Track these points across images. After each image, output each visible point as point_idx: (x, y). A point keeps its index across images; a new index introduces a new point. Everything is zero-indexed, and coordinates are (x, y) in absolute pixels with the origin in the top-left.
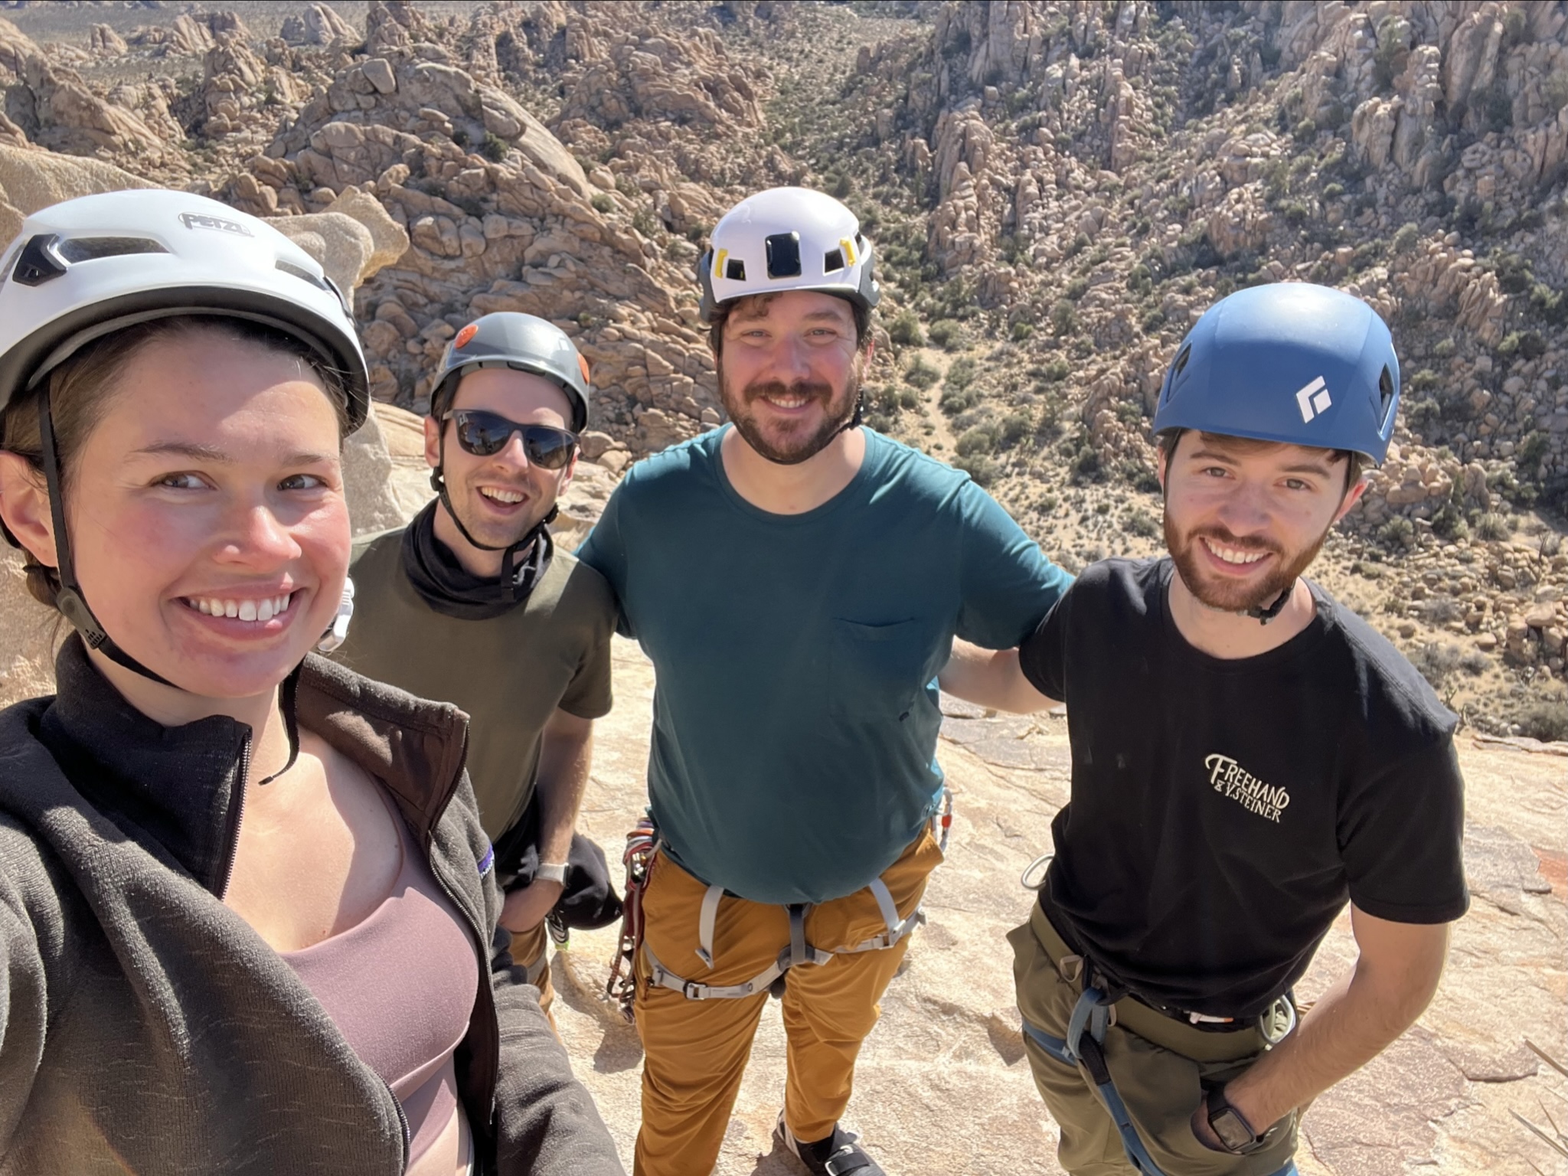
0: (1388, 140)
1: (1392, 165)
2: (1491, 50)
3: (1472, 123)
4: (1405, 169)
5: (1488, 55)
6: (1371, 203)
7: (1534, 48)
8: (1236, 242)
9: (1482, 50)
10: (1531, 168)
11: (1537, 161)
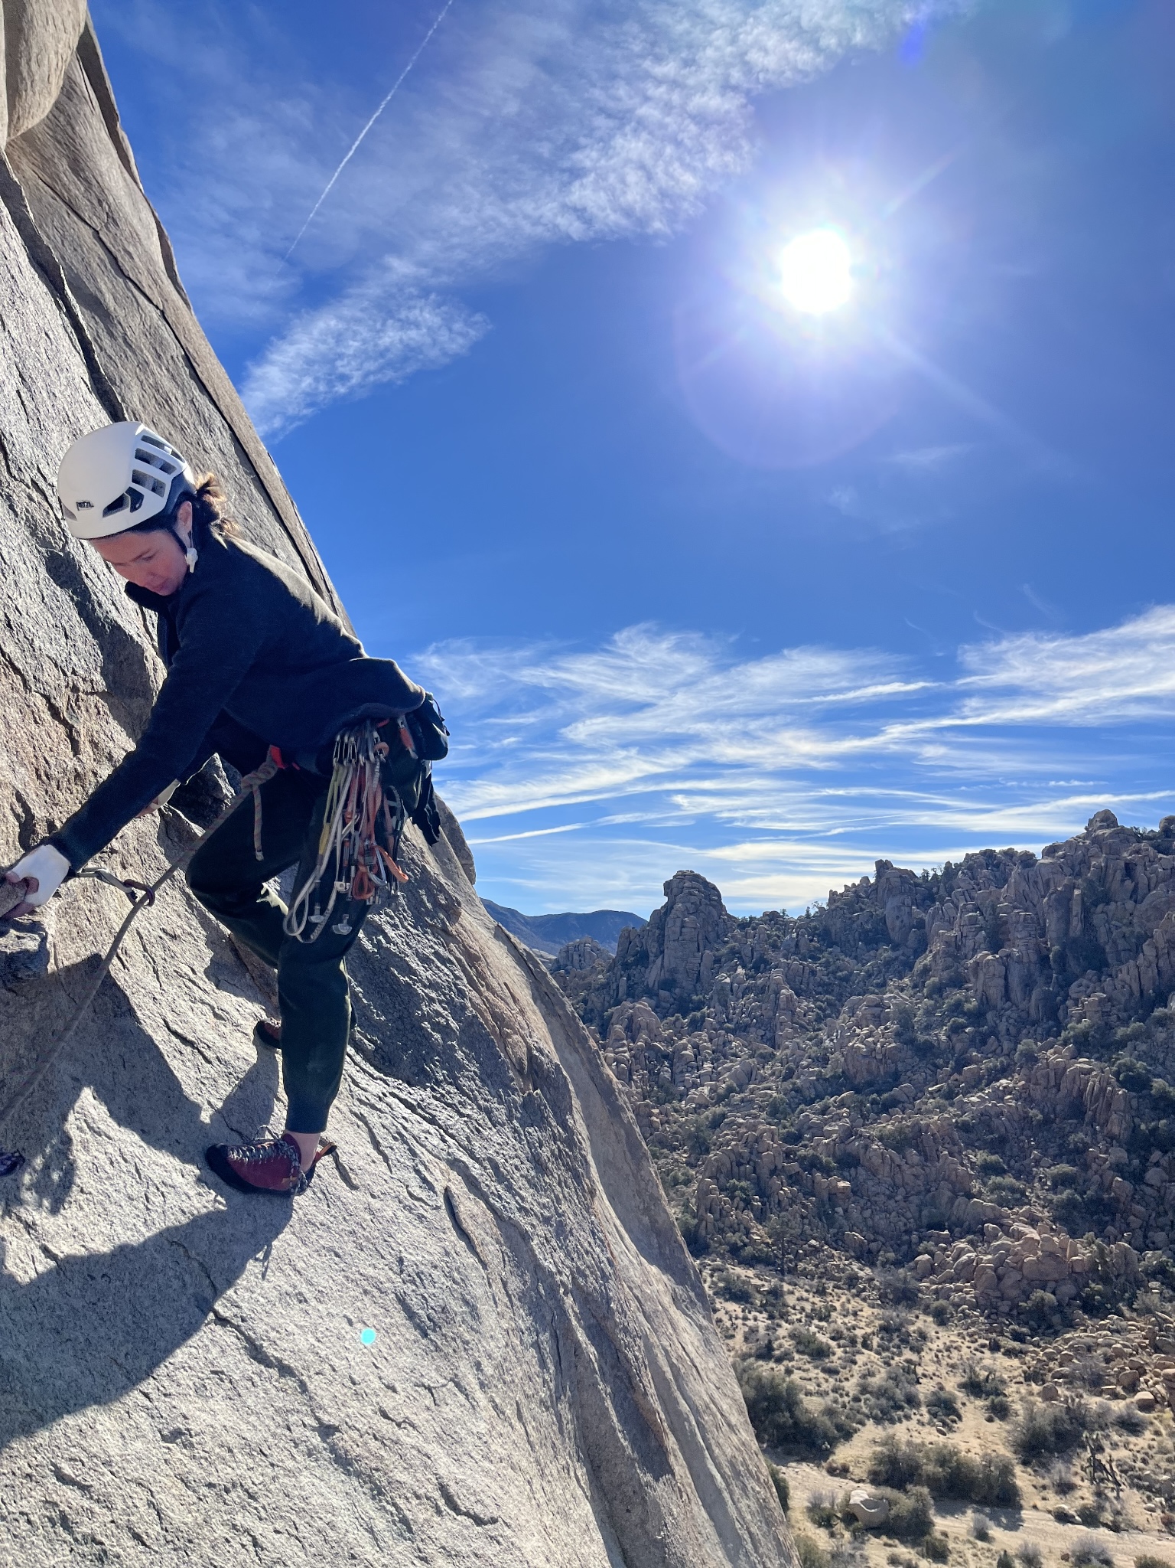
0: (1002, 982)
1: (1009, 1003)
2: (1076, 909)
3: (1073, 965)
4: (1021, 1006)
5: (1074, 913)
6: (994, 1032)
7: (1112, 906)
8: (869, 1071)
9: (1069, 910)
10: (1132, 994)
11: (1135, 987)
